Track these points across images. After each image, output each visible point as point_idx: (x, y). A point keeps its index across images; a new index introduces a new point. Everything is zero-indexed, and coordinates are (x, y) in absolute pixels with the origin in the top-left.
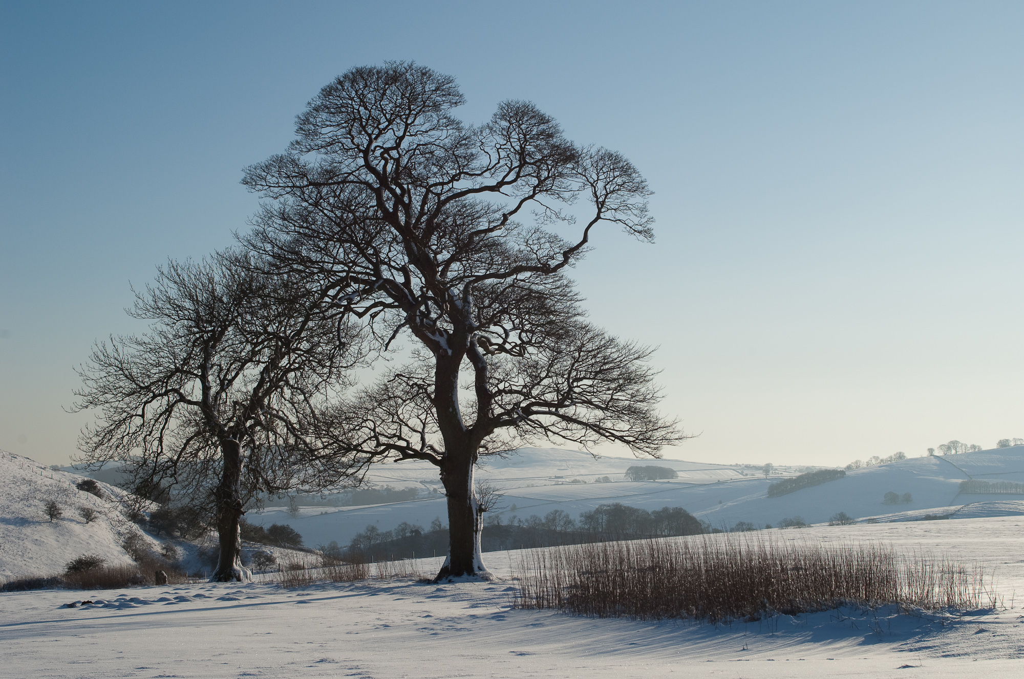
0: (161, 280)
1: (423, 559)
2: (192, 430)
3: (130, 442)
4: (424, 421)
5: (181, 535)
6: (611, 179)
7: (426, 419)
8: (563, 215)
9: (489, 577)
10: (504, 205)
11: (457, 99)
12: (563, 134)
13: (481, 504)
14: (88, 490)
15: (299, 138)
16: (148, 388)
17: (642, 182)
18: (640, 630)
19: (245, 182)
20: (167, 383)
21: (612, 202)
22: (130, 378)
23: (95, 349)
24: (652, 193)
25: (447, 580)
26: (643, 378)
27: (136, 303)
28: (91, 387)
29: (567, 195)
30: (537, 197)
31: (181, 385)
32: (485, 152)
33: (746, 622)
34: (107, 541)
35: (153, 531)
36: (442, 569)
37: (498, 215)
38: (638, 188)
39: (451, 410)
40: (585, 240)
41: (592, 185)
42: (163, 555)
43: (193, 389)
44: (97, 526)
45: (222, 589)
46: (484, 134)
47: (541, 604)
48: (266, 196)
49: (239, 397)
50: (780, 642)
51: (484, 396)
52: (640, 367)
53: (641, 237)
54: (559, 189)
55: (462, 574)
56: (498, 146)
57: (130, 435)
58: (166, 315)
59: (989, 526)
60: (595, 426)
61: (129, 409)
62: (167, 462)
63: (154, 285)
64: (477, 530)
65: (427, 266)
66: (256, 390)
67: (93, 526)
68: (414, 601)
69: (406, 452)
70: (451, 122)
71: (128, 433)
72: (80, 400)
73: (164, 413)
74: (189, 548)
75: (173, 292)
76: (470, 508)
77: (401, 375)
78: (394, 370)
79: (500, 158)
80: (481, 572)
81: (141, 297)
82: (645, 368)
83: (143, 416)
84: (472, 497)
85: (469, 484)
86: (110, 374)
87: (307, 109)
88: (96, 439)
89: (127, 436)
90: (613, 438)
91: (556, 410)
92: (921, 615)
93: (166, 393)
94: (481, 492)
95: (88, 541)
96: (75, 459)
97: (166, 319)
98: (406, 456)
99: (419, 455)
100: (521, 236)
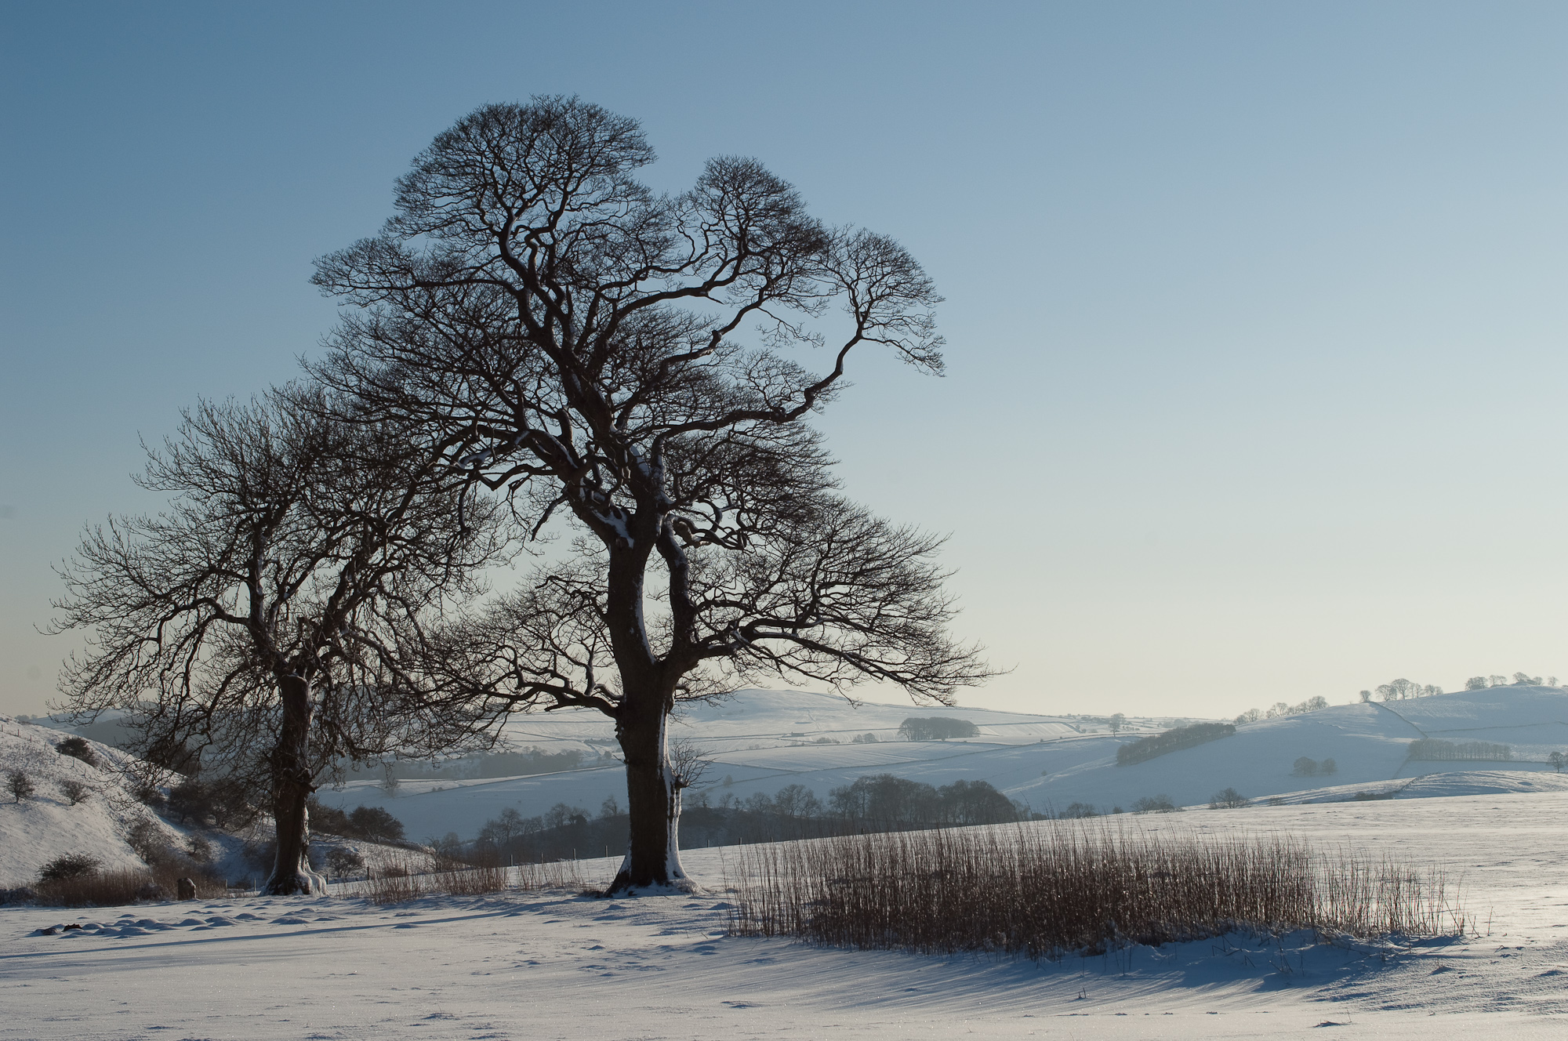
0: (187, 430)
1: (589, 860)
2: (234, 661)
3: (139, 680)
4: (590, 648)
5: (217, 824)
6: (879, 278)
7: (594, 645)
8: (804, 333)
9: (690, 888)
10: (715, 317)
11: (642, 155)
12: (805, 209)
13: (679, 776)
14: (73, 754)
15: (400, 213)
16: (166, 597)
17: (926, 282)
18: (921, 969)
19: (317, 281)
20: (196, 589)
21: (879, 313)
22: (140, 581)
23: (86, 537)
24: (941, 300)
25: (627, 893)
26: (925, 583)
27: (149, 466)
28: (78, 596)
29: (810, 302)
30: (764, 305)
31: (218, 592)
32: (686, 236)
33: (1083, 956)
34: (103, 831)
35: (174, 817)
36: (618, 876)
37: (706, 333)
38: (920, 292)
39: (632, 631)
40: (838, 371)
41: (849, 287)
42: (190, 854)
43: (237, 598)
44: (87, 809)
45: (280, 906)
46: (685, 209)
47: (769, 928)
48: (349, 301)
49: (307, 611)
50: (1135, 987)
51: (684, 611)
52: (923, 566)
53: (924, 367)
54: (799, 293)
55: (649, 883)
56: (706, 227)
57: (139, 669)
58: (195, 484)
59: (1453, 809)
60: (854, 656)
61: (138, 629)
62: (196, 711)
63: (177, 438)
64: (672, 817)
65: (596, 409)
66: (333, 600)
67: (81, 809)
68: (576, 924)
69: (563, 696)
70: (634, 190)
71: (137, 667)
72: (63, 616)
73: (191, 635)
74: (228, 843)
75: (206, 449)
76: (662, 782)
77: (557, 578)
78: (545, 570)
79: (708, 246)
80: (678, 880)
81: (157, 457)
82: (929, 568)
83: (158, 640)
84: (665, 765)
85: (660, 745)
86: (109, 575)
87: (413, 169)
88: (87, 676)
89: (135, 671)
90: (881, 675)
91: (794, 631)
92: (1350, 945)
93: (195, 605)
94: (678, 757)
95: (74, 832)
96: (54, 706)
97: (195, 491)
98: (563, 702)
99: (584, 700)
100: (740, 365)
